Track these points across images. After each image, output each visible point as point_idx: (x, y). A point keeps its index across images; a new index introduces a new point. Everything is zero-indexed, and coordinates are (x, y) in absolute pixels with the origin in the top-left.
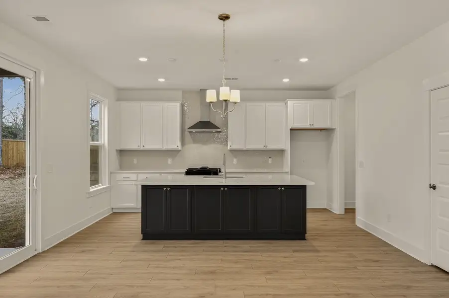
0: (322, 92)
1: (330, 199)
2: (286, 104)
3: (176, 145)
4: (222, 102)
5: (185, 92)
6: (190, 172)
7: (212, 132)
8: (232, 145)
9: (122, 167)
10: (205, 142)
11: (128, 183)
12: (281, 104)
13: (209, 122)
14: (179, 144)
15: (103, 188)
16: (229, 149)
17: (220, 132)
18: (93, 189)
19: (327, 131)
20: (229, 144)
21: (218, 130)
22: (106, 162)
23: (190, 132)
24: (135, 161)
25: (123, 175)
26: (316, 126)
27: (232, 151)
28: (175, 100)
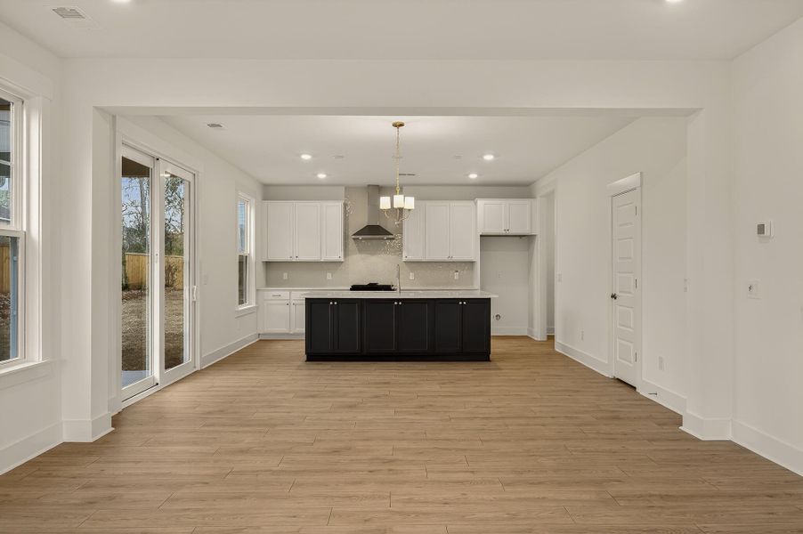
0: (521, 189)
1: (531, 324)
2: (476, 203)
3: (337, 255)
4: (396, 209)
5: (348, 189)
6: (355, 288)
7: (383, 239)
8: (409, 255)
9: (269, 283)
10: (373, 253)
11: (279, 302)
12: (470, 204)
13: (379, 227)
14: (341, 254)
15: (250, 308)
16: (404, 259)
17: (393, 239)
18: (242, 308)
19: (527, 239)
20: (404, 254)
21: (391, 237)
22: (254, 274)
23: (354, 239)
24: (285, 276)
25: (271, 293)
26: (512, 232)
27: (408, 263)
28: (336, 199)
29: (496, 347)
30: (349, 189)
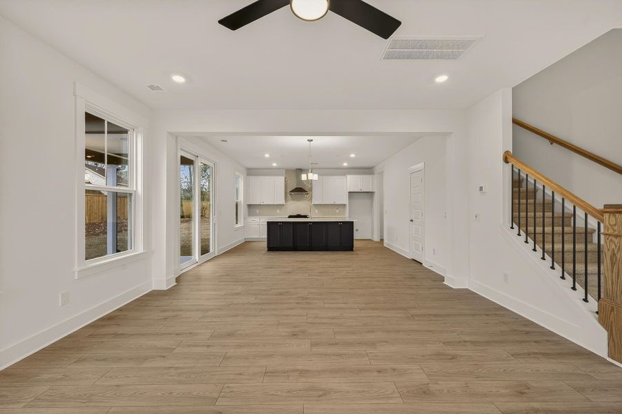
0: (368, 170)
1: (373, 233)
2: (346, 177)
3: (282, 201)
4: (309, 180)
6: (290, 217)
7: (303, 194)
8: (315, 202)
9: (250, 214)
10: (298, 200)
11: (255, 223)
12: (344, 177)
13: (301, 188)
14: (284, 201)
15: (240, 226)
16: (313, 204)
17: (308, 194)
18: (237, 226)
19: (371, 194)
20: (313, 201)
22: (243, 210)
23: (290, 194)
24: (258, 211)
25: (251, 219)
26: (364, 190)
27: (315, 205)
28: (282, 175)
29: (356, 244)
30: (288, 171)
